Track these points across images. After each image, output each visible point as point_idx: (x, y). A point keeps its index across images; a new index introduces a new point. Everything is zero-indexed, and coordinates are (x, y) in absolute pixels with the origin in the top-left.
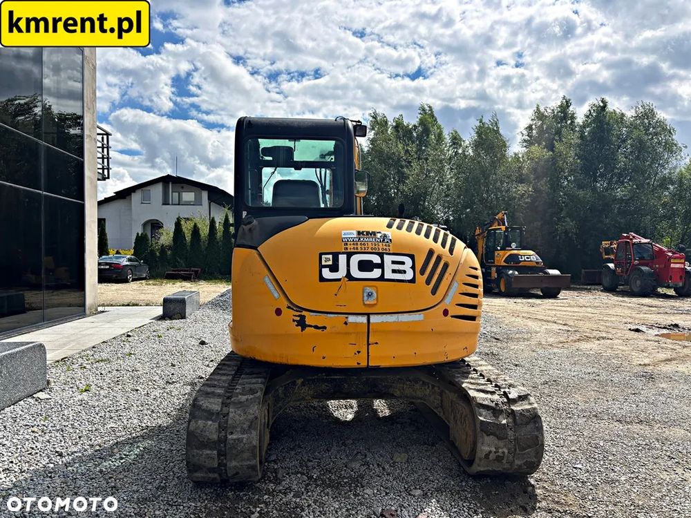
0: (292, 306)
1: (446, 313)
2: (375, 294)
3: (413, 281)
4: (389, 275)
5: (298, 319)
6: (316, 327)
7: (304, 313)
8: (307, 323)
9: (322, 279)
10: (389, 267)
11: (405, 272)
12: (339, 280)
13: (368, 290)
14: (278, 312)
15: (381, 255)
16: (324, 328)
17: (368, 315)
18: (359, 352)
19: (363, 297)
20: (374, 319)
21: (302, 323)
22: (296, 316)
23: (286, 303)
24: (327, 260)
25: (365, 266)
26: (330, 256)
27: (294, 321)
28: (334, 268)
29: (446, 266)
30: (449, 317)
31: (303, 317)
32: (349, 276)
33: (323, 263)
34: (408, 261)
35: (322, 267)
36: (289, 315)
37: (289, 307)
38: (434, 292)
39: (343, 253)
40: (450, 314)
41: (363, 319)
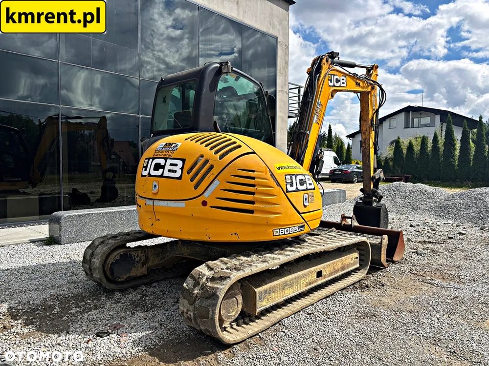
1: (204, 203)
2: (157, 186)
3: (180, 178)
4: (166, 174)
9: (142, 175)
10: (168, 167)
11: (175, 171)
12: (146, 176)
13: (155, 183)
15: (166, 159)
16: (140, 206)
17: (154, 200)
18: (153, 224)
19: (153, 188)
20: (156, 202)
24: (145, 163)
26: (147, 161)
28: (146, 168)
29: (212, 167)
30: (207, 207)
32: (149, 174)
33: (144, 165)
34: (180, 163)
35: (143, 167)
38: (196, 187)
40: (209, 204)
41: (152, 203)
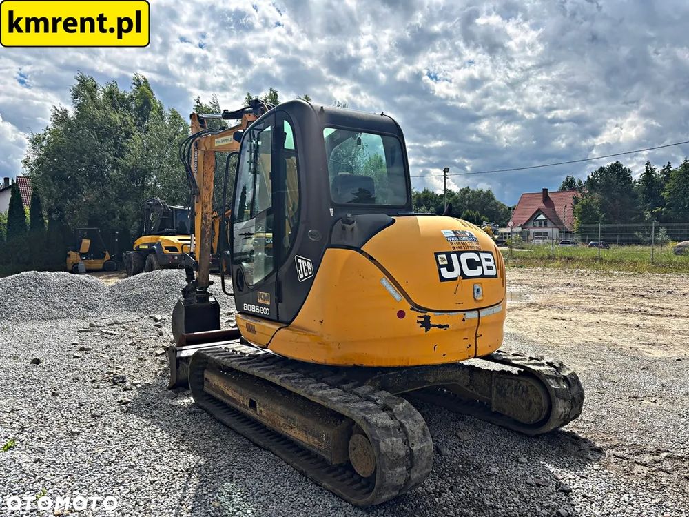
0: (416, 307)
2: (481, 290)
3: (496, 276)
4: (486, 271)
5: (423, 319)
6: (440, 326)
7: (428, 313)
8: (431, 323)
9: (442, 279)
10: (484, 264)
11: (492, 268)
12: (456, 279)
13: (477, 287)
14: (401, 314)
15: (478, 253)
16: (447, 326)
17: (477, 309)
18: (470, 345)
19: (474, 293)
20: (483, 313)
21: (426, 324)
22: (421, 317)
23: (409, 306)
24: (443, 260)
25: (472, 264)
26: (444, 256)
27: (418, 322)
28: (450, 268)
31: (427, 318)
32: (462, 274)
33: (441, 263)
34: (492, 258)
35: (440, 267)
36: (413, 317)
37: (412, 309)
39: (453, 253)
41: (475, 314)
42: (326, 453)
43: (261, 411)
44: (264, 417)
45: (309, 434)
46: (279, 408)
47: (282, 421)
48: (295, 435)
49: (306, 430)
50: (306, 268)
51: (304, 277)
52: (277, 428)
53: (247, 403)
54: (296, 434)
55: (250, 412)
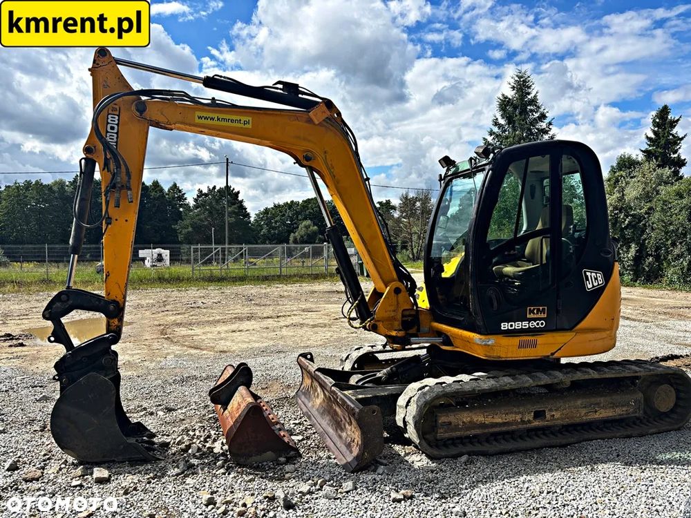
42: (636, 412)
43: (554, 415)
44: (558, 419)
45: (617, 407)
46: (579, 402)
47: (583, 412)
48: (601, 416)
49: (614, 405)
50: (596, 279)
51: (593, 286)
52: (578, 420)
53: (530, 417)
54: (603, 414)
55: (536, 423)
